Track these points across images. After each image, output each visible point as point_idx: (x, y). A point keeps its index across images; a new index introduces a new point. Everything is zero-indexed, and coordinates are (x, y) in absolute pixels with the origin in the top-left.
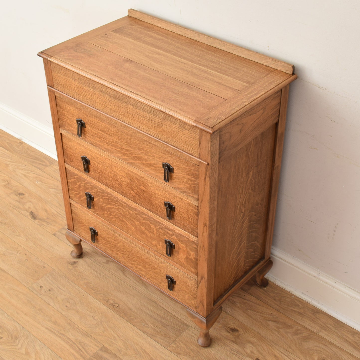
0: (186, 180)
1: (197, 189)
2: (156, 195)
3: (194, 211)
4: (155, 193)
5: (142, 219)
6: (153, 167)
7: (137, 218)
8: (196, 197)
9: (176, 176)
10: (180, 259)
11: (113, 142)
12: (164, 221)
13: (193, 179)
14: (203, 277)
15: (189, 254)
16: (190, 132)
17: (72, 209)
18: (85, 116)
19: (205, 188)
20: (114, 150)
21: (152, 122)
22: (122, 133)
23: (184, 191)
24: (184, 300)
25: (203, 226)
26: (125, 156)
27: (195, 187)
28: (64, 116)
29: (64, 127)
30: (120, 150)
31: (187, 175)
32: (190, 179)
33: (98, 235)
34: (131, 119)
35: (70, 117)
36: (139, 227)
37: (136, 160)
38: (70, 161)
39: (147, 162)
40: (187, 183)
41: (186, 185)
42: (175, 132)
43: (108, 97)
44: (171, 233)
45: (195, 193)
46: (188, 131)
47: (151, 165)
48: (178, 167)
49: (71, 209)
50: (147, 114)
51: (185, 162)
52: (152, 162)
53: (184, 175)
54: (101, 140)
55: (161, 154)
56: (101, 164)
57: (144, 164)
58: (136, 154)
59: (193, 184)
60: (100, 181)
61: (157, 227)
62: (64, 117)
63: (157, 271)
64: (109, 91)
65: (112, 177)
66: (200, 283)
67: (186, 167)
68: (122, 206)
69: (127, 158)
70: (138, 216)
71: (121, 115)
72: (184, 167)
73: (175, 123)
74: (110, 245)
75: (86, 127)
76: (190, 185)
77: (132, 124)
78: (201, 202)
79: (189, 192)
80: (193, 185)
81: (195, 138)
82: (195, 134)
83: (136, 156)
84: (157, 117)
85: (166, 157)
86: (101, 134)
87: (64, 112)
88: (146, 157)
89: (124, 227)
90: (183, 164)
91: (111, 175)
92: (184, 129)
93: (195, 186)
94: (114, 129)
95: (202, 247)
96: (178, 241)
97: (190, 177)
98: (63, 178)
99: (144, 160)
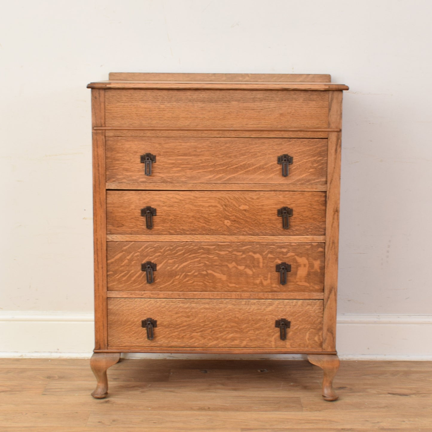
0: (310, 165)
1: (325, 169)
2: (264, 207)
3: (321, 200)
4: (263, 205)
5: (241, 253)
6: (263, 169)
7: (231, 257)
8: (324, 179)
9: (296, 166)
10: (298, 283)
11: (202, 163)
12: (276, 238)
13: (319, 159)
14: (332, 288)
15: (311, 266)
16: (317, 102)
17: (110, 307)
18: (157, 146)
19: (335, 162)
20: (202, 173)
21: (266, 110)
22: (217, 144)
23: (307, 181)
24: (302, 345)
25: (333, 214)
26: (220, 174)
27: (322, 168)
28: (118, 160)
29: (114, 178)
30: (212, 169)
31: (311, 157)
32: (315, 161)
33: (158, 326)
34: (235, 118)
35: (128, 159)
36: (234, 269)
37: (237, 172)
38: (118, 227)
39: (254, 167)
40: (311, 167)
41: (310, 171)
42: (297, 110)
43: (200, 104)
44: (285, 250)
45: (322, 176)
46: (314, 102)
47: (260, 168)
48: (299, 152)
49: (107, 309)
50: (259, 104)
51: (309, 143)
52: (262, 163)
53: (307, 159)
54: (180, 169)
55: (276, 147)
56: (176, 205)
57: (249, 171)
58: (237, 163)
59: (319, 165)
60: (172, 231)
61: (264, 254)
62: (117, 162)
63: (261, 323)
64: (203, 96)
65: (193, 217)
66: (327, 301)
67: (311, 148)
68: (208, 252)
69: (223, 176)
70: (235, 253)
71: (219, 120)
72: (308, 148)
73: (298, 100)
74: (180, 329)
75: (157, 160)
76: (316, 168)
77: (234, 126)
78: (330, 183)
79: (314, 178)
80: (320, 167)
81: (324, 106)
82: (324, 101)
83: (236, 166)
84: (272, 102)
85: (283, 147)
86: (183, 159)
87: (119, 155)
88: (253, 160)
89: (208, 284)
90: (306, 146)
91: (191, 214)
92: (309, 102)
93: (322, 166)
94: (205, 144)
95: (331, 244)
96: (296, 257)
97: (315, 158)
98: (100, 260)
99: (249, 165)
